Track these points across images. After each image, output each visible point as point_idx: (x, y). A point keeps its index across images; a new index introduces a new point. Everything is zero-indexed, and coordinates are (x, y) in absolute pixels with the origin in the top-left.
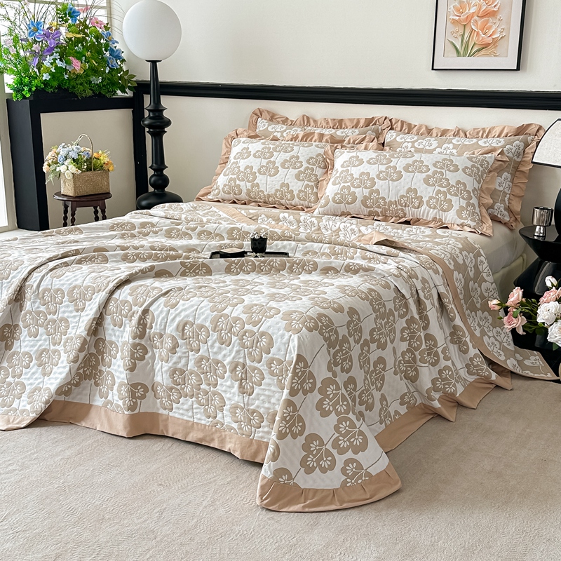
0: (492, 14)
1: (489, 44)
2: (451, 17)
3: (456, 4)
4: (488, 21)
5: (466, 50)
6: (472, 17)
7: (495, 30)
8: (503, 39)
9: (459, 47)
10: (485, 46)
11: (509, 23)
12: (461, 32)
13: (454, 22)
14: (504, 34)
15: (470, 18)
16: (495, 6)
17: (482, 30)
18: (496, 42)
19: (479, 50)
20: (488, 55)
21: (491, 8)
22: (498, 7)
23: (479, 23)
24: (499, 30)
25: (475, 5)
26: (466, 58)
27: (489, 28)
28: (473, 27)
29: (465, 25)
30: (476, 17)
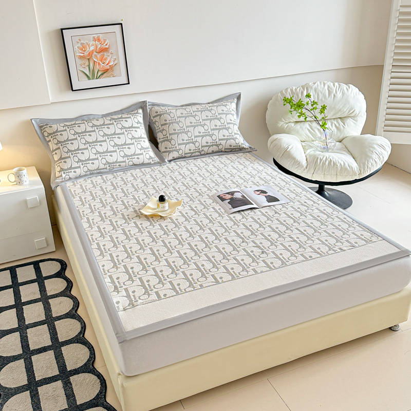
0: (106, 50)
1: (108, 70)
2: (78, 54)
3: (79, 45)
4: (103, 55)
5: (93, 74)
6: (93, 53)
7: (110, 60)
8: (116, 66)
9: (88, 74)
10: (106, 71)
11: (117, 55)
12: (87, 63)
13: (80, 57)
14: (116, 62)
15: (91, 54)
16: (106, 45)
17: (101, 61)
18: (112, 68)
19: (102, 74)
20: (109, 76)
21: (104, 46)
22: (108, 45)
23: (98, 56)
24: (113, 60)
25: (93, 45)
26: (95, 81)
27: (106, 59)
28: (94, 59)
29: (89, 59)
30: (95, 53)
